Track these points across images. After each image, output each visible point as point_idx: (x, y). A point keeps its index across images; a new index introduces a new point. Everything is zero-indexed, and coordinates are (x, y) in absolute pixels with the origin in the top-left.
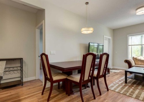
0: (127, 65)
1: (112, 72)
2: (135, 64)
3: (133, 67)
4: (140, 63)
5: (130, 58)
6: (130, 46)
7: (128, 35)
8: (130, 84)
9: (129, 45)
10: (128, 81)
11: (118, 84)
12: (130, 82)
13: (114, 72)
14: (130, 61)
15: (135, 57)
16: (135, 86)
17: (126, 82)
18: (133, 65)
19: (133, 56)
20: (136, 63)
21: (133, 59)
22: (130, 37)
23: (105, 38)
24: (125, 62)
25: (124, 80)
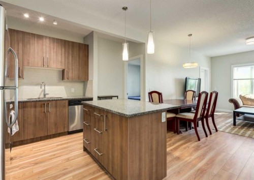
0: (232, 105)
2: (243, 104)
3: (241, 107)
4: (250, 103)
5: (236, 97)
6: (236, 81)
7: (232, 66)
8: (240, 127)
9: (234, 78)
10: (237, 124)
11: (226, 126)
12: (239, 125)
15: (243, 95)
16: (246, 128)
17: (235, 124)
18: (240, 106)
19: (239, 94)
20: (245, 103)
21: (240, 98)
22: (236, 68)
24: (229, 101)
25: (233, 122)
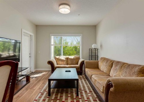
1: (33, 78)
2: (57, 64)
4: (61, 63)
9: (52, 44)
11: (40, 94)
13: (36, 77)
14: (53, 61)
15: (57, 57)
18: (55, 66)
21: (55, 59)
22: (53, 37)
23: (24, 32)
24: (48, 63)
